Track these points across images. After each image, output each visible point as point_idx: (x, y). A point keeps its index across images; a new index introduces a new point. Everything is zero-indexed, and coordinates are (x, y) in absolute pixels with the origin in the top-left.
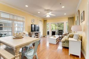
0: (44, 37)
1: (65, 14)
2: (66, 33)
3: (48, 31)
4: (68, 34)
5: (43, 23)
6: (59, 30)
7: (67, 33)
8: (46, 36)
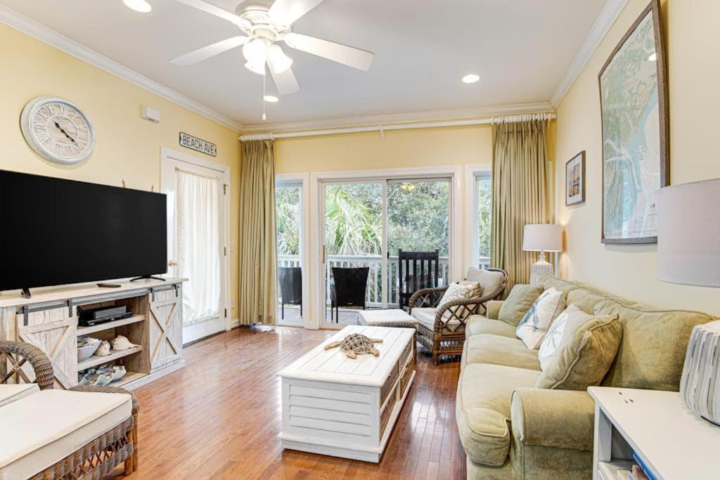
0: (244, 329)
1: (471, 79)
2: (479, 289)
3: (284, 260)
4: (501, 295)
5: (229, 176)
6: (403, 256)
7: (490, 281)
8: (270, 320)
